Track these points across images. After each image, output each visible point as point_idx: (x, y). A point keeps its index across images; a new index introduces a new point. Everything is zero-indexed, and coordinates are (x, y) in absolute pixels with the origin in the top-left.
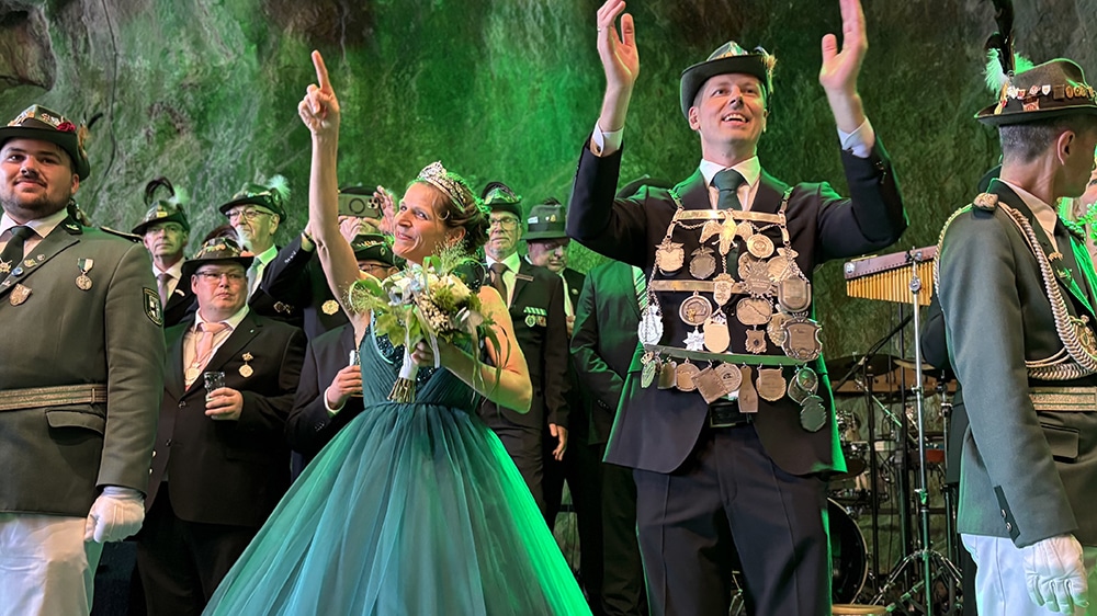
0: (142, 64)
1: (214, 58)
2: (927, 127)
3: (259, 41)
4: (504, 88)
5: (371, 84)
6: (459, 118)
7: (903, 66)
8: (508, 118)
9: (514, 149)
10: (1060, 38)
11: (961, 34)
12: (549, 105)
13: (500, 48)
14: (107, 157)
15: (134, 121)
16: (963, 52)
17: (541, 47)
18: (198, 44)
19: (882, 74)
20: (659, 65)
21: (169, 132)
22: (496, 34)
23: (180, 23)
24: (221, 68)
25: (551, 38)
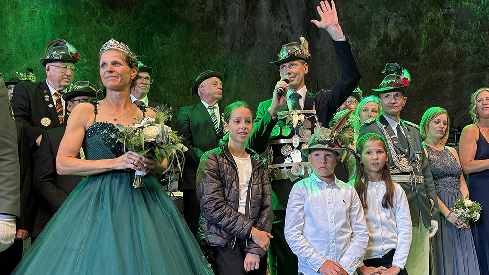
8: (17, 21)
10: (251, 43)
11: (217, 32)
12: (40, 21)
16: (217, 39)
19: (188, 41)
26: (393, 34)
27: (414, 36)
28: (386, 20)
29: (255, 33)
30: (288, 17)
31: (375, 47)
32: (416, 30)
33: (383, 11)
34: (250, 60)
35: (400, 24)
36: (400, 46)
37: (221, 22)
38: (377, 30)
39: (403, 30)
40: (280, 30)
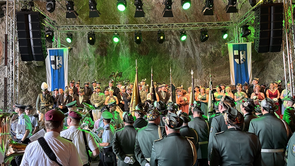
0: (81, 57)
1: (89, 57)
2: (165, 63)
3: (95, 55)
4: (121, 60)
5: (107, 60)
6: (117, 63)
7: (163, 57)
8: (122, 63)
9: (123, 67)
11: (169, 54)
13: (121, 55)
14: (77, 68)
15: (80, 64)
17: (125, 55)
18: (87, 55)
19: (161, 58)
20: (138, 57)
21: (85, 65)
22: (120, 54)
23: (85, 53)
24: (90, 58)
25: (126, 54)
26: (213, 52)
27: (219, 52)
28: (211, 48)
29: (179, 52)
30: (187, 47)
31: (209, 55)
32: (220, 50)
33: (210, 45)
34: (178, 60)
35: (215, 49)
36: (216, 54)
37: (170, 51)
38: (209, 50)
39: (216, 50)
40: (186, 50)
